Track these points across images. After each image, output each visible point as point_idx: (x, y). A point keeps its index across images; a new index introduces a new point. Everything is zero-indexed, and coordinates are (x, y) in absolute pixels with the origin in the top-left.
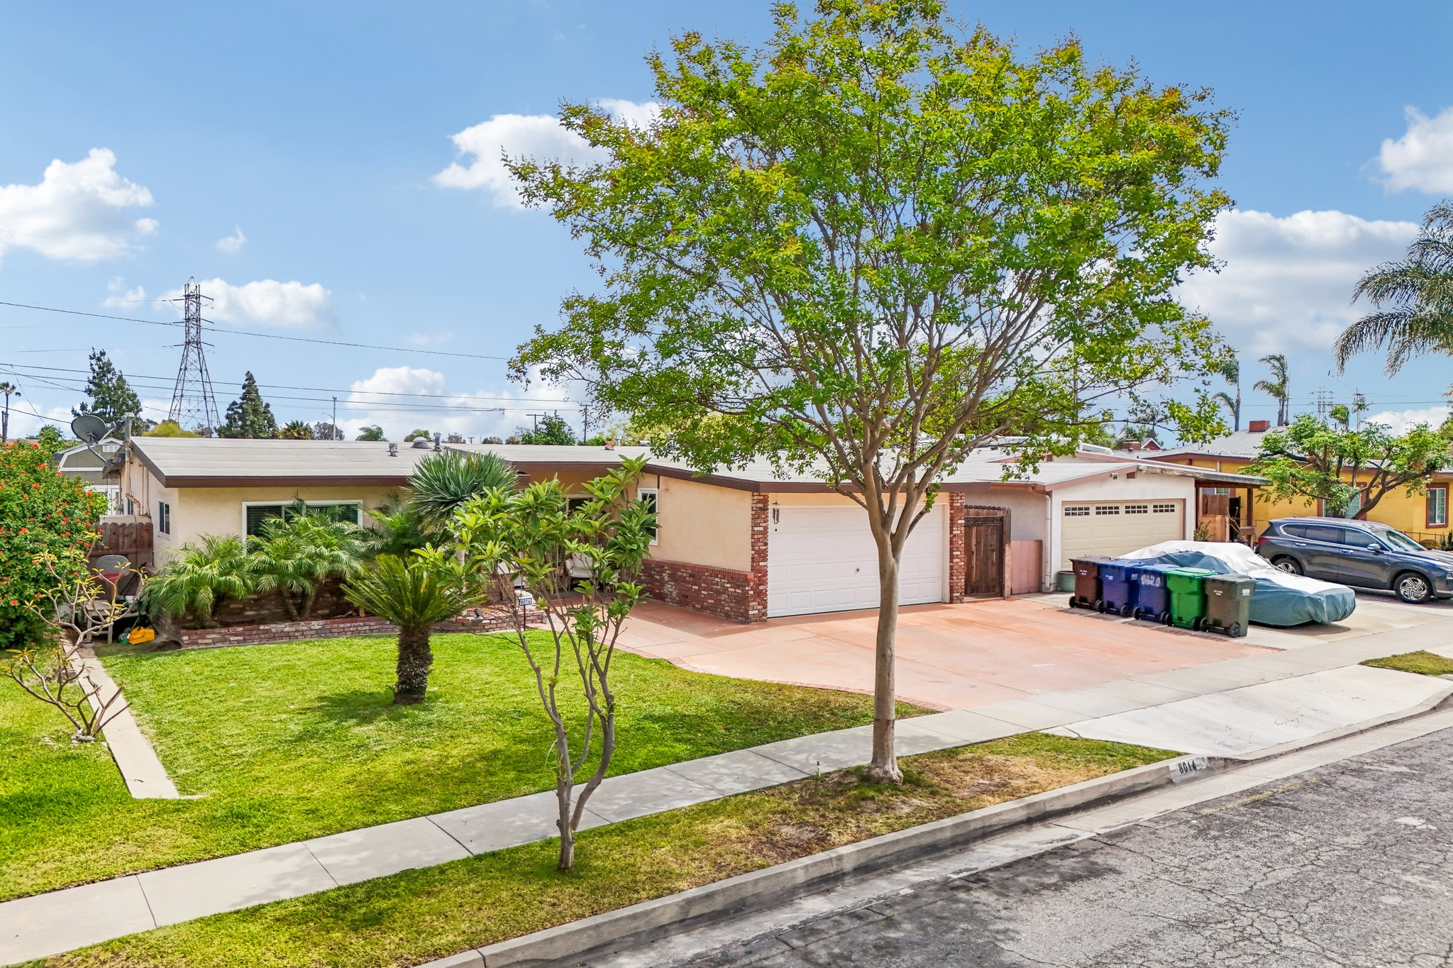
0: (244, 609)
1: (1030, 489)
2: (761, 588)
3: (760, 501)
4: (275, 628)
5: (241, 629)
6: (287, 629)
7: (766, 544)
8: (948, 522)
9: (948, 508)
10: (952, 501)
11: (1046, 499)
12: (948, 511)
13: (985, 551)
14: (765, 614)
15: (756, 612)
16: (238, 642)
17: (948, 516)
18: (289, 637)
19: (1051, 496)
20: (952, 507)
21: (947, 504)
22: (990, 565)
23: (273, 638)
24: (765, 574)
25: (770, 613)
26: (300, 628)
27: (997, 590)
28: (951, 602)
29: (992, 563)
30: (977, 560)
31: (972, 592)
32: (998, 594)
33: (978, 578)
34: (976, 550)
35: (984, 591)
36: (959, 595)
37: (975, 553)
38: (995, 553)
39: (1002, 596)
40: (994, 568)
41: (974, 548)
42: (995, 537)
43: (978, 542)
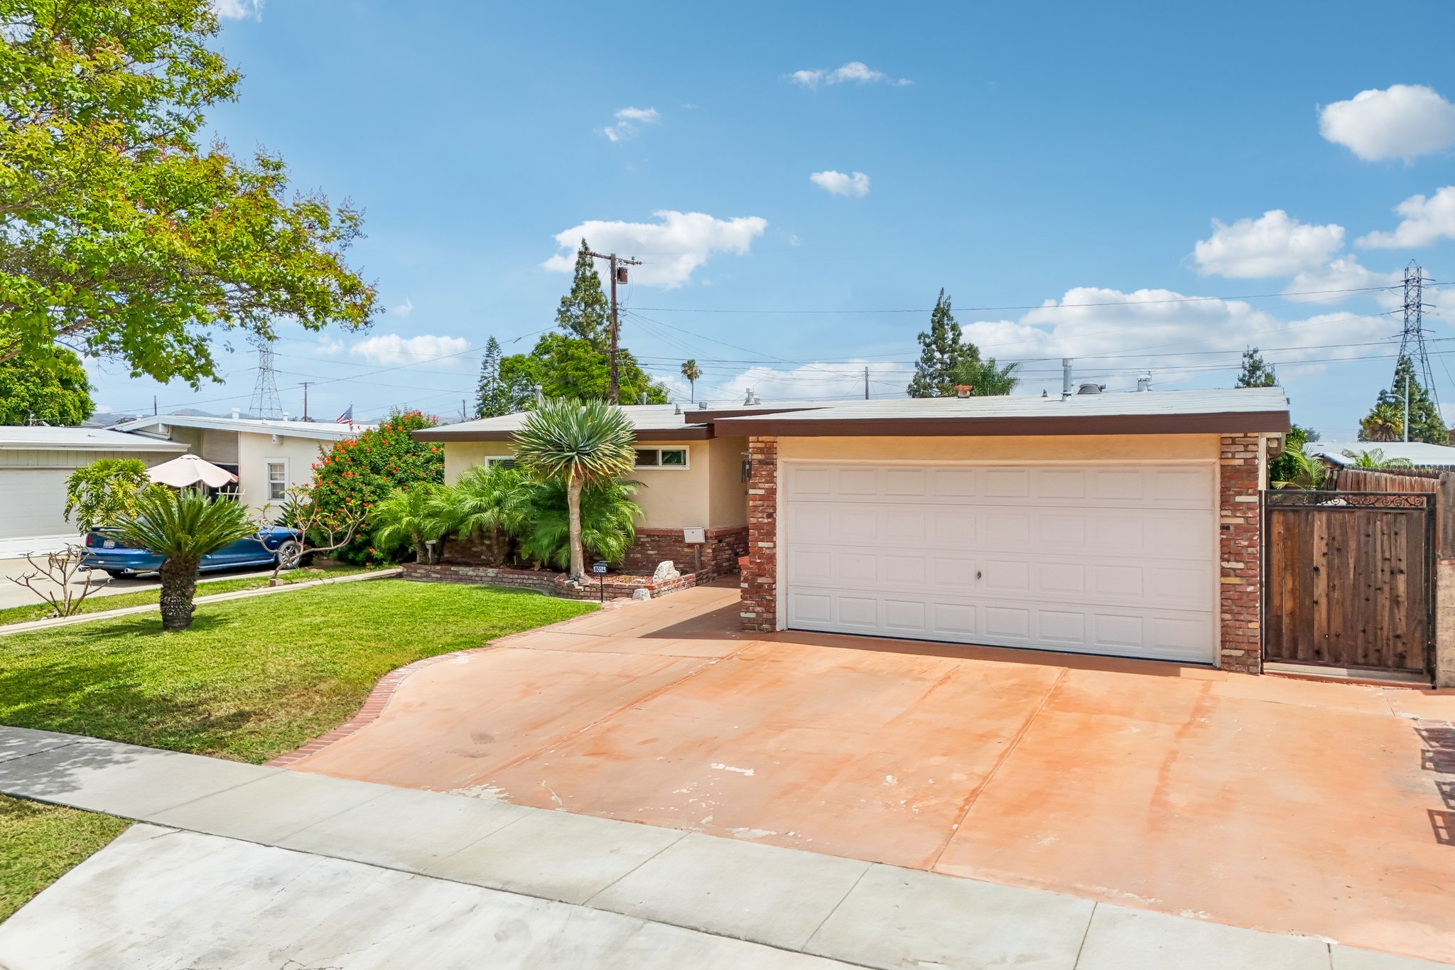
2: (760, 580)
4: (462, 570)
6: (470, 573)
7: (772, 516)
8: (1217, 497)
9: (1216, 469)
10: (1223, 455)
12: (1217, 477)
13: (1365, 571)
14: (773, 622)
15: (753, 615)
17: (1217, 485)
18: (471, 580)
20: (1224, 469)
21: (1215, 461)
24: (771, 559)
25: (784, 618)
26: (480, 574)
27: (1415, 664)
28: (1219, 668)
29: (1395, 601)
30: (1331, 588)
31: (1316, 657)
32: (1420, 672)
33: (1337, 626)
34: (1330, 566)
35: (1361, 660)
36: (1239, 653)
37: (1323, 571)
38: (1401, 579)
39: (1433, 678)
40: (1401, 614)
41: (1318, 560)
42: (1403, 539)
43: (1336, 548)
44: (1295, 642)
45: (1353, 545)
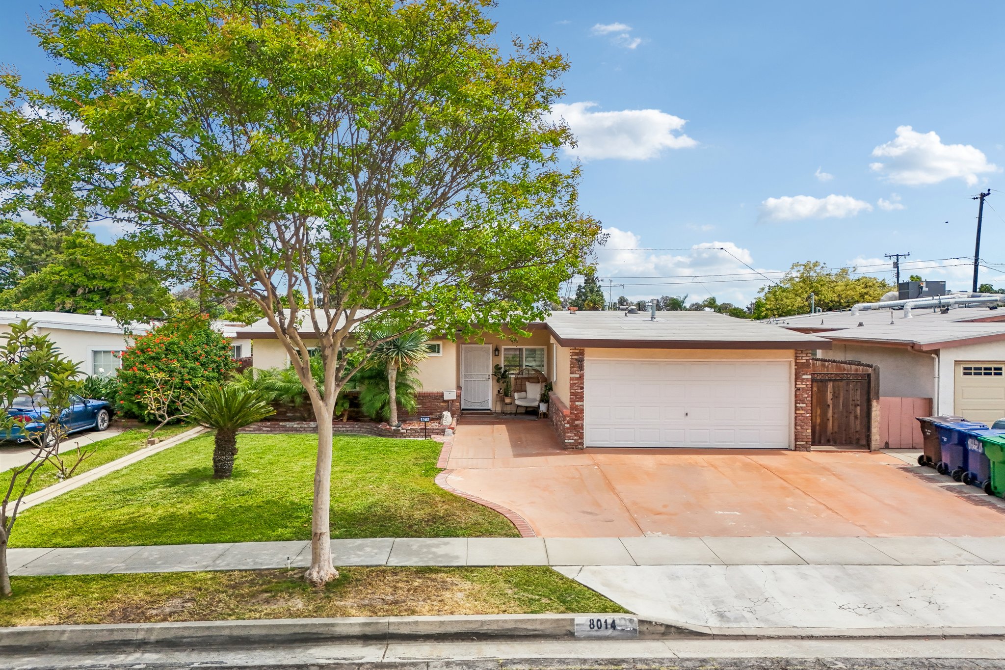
0: (286, 412)
1: (909, 348)
2: (577, 422)
3: (577, 354)
4: (288, 424)
5: (269, 424)
6: (295, 426)
7: (582, 388)
8: (793, 376)
9: (793, 364)
10: (796, 358)
11: (933, 358)
12: (793, 367)
13: (846, 405)
14: (582, 444)
15: (572, 441)
16: (268, 431)
17: (793, 371)
18: (296, 430)
19: (938, 356)
20: (797, 364)
21: (793, 360)
22: (852, 417)
23: (287, 430)
24: (582, 411)
25: (588, 441)
26: (303, 426)
27: (864, 442)
28: (795, 450)
29: (856, 417)
30: (834, 413)
31: (828, 442)
32: (864, 446)
33: (836, 429)
34: (833, 404)
35: (844, 442)
36: (803, 443)
37: (831, 406)
38: (859, 408)
39: (869, 449)
40: (858, 422)
41: (830, 402)
42: (859, 392)
43: (835, 397)
44: (820, 436)
45: (842, 395)
